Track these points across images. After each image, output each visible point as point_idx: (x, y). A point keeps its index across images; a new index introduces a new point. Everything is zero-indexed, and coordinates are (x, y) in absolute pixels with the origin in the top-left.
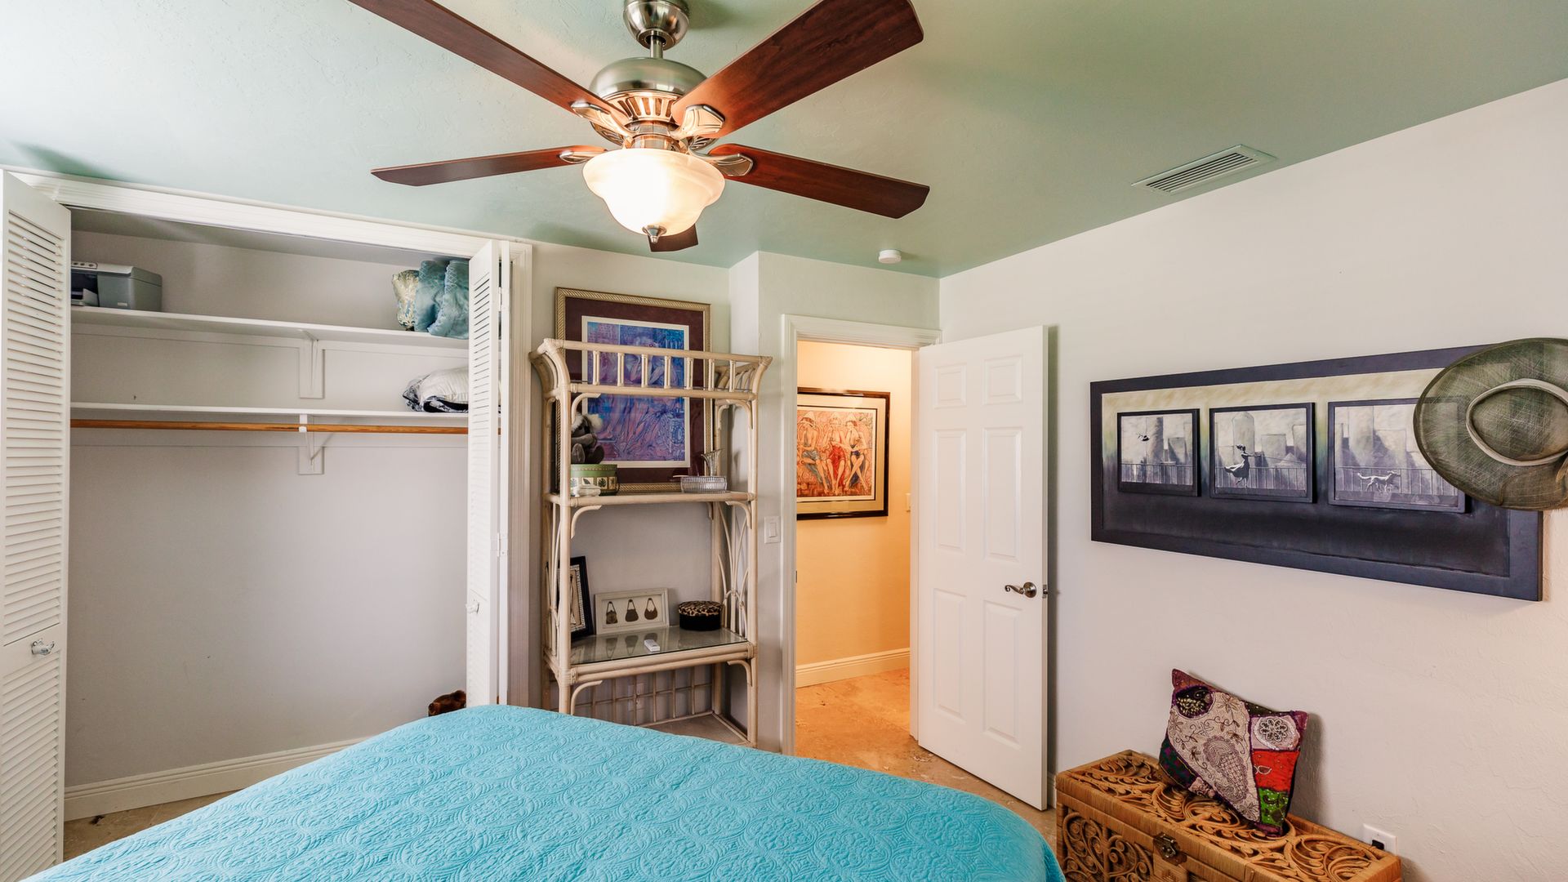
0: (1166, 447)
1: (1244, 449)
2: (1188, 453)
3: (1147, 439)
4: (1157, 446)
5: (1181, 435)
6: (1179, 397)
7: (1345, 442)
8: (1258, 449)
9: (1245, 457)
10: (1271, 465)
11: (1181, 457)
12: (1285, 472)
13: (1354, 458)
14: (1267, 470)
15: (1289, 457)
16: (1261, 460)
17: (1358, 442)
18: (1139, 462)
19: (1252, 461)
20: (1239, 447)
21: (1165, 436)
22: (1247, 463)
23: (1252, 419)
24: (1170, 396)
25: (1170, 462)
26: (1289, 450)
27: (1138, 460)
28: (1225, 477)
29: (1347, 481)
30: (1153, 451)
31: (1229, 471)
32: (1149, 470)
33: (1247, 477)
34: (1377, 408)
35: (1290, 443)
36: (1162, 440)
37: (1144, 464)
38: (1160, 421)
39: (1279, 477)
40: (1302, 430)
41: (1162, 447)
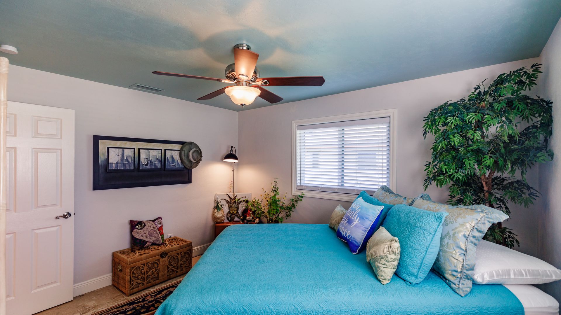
0: (125, 158)
1: (147, 159)
2: (132, 160)
3: (119, 156)
4: (122, 158)
5: (130, 155)
6: (128, 144)
7: (168, 157)
8: (151, 159)
9: (148, 161)
10: (153, 163)
11: (130, 161)
12: (156, 164)
13: (169, 161)
14: (153, 164)
15: (157, 161)
16: (151, 161)
17: (170, 158)
18: (115, 163)
19: (149, 162)
20: (146, 159)
21: (125, 155)
22: (148, 162)
23: (149, 152)
24: (126, 144)
25: (126, 162)
26: (157, 159)
27: (115, 162)
28: (143, 166)
29: (168, 166)
30: (121, 159)
31: (143, 164)
32: (119, 165)
33: (148, 166)
34: (173, 151)
35: (157, 158)
36: (124, 156)
37: (117, 163)
38: (123, 151)
39: (155, 166)
40: (160, 155)
41: (124, 158)
